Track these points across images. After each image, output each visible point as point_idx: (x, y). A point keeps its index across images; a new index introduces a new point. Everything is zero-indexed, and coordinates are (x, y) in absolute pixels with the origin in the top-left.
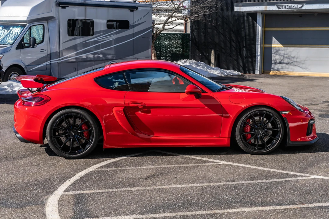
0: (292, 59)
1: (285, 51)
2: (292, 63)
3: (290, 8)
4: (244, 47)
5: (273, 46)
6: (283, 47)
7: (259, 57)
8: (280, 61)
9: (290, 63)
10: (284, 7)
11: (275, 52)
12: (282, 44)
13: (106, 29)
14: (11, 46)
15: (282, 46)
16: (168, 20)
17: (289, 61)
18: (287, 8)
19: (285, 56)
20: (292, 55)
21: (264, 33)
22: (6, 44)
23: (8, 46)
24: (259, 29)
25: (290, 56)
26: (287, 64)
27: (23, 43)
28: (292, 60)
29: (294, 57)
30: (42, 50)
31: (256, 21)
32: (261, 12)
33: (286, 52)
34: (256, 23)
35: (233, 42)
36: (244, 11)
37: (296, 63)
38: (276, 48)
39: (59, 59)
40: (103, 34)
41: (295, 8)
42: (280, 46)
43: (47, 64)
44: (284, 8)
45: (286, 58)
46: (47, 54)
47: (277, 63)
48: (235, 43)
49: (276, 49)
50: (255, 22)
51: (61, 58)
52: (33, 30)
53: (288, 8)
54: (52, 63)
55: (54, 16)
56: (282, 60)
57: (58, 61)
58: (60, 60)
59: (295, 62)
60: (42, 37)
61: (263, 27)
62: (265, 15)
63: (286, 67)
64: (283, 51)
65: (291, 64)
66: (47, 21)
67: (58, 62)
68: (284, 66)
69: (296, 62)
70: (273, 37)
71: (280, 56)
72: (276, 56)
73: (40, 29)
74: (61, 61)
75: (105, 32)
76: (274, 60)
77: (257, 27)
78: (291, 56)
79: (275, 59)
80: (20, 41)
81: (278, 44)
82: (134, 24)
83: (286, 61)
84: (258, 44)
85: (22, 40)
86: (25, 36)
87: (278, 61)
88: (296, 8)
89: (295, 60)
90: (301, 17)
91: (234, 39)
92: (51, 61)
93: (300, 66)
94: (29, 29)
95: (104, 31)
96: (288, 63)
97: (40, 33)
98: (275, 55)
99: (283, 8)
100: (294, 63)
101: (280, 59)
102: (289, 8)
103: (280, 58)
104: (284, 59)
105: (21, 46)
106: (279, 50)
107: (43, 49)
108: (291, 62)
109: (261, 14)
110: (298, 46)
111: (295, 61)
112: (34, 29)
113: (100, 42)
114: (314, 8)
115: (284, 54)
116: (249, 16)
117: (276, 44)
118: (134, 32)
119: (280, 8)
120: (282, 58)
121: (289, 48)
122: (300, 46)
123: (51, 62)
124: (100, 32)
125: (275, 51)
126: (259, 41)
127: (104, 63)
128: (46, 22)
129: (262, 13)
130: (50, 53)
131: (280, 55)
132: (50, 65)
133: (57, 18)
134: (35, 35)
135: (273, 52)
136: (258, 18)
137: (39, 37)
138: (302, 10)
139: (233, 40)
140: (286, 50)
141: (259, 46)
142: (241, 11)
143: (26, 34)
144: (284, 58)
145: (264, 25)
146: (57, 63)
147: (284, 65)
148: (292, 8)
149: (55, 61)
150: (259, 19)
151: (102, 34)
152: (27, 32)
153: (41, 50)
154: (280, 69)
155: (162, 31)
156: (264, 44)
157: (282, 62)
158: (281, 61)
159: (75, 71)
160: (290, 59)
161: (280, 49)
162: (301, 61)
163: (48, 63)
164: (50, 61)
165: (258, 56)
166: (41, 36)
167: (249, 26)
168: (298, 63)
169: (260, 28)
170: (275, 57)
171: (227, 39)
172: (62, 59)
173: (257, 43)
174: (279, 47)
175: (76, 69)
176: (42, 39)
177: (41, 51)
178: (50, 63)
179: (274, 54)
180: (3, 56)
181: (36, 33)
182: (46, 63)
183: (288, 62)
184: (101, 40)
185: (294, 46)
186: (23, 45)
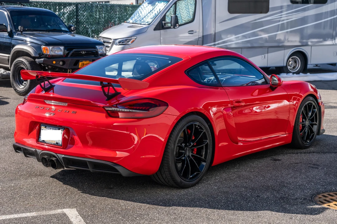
14: (148, 26)
22: (144, 23)
23: (144, 26)
27: (163, 22)
30: (191, 32)
46: (198, 37)
52: (180, 5)
58: (215, 45)
60: (193, 15)
73: (191, 4)
75: (287, 8)
80: (161, 20)
85: (164, 19)
86: (168, 13)
94: (175, 4)
95: (285, 6)
97: (190, 10)
105: (161, 26)
107: (193, 31)
112: (182, 5)
127: (284, 50)
130: (203, 36)
134: (183, 12)
137: (189, 15)
143: (169, 11)
152: (171, 9)
153: (189, 31)
166: (191, 13)
172: (218, 44)
176: (192, 17)
177: (189, 33)
180: (136, 39)
181: (184, 10)
186: (163, 24)
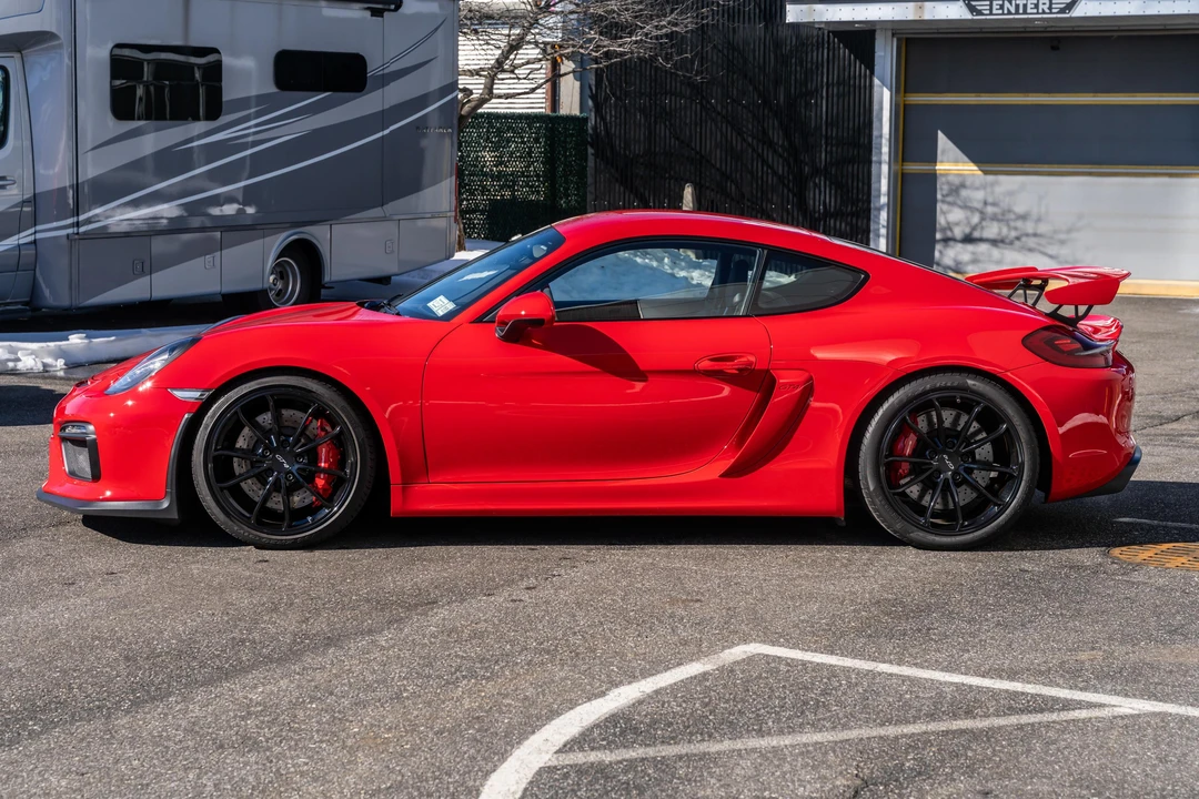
0: (1019, 224)
1: (989, 190)
2: (1018, 238)
3: (1021, 11)
4: (816, 171)
5: (939, 167)
6: (980, 173)
7: (884, 215)
8: (967, 230)
9: (1007, 241)
10: (995, 7)
11: (947, 195)
12: (974, 160)
13: (273, 89)
15: (976, 168)
16: (505, 55)
17: (1005, 231)
18: (1009, 13)
19: (990, 210)
20: (1020, 209)
21: (903, 114)
24: (884, 98)
25: (1010, 211)
26: (994, 242)
28: (1016, 229)
29: (1024, 217)
31: (870, 65)
32: (890, 26)
33: (992, 193)
34: (872, 73)
35: (775, 151)
36: (827, 23)
37: (1031, 242)
38: (950, 178)
39: (75, 219)
40: (258, 114)
41: (1044, 12)
42: (969, 168)
43: (21, 242)
44: (994, 12)
45: (994, 218)
46: (20, 199)
47: (954, 240)
48: (781, 156)
49: (948, 183)
50: (866, 67)
51: (82, 218)
53: (1013, 11)
54: (40, 239)
55: (54, 30)
56: (974, 228)
57: (70, 231)
58: (78, 224)
59: (1027, 235)
61: (897, 91)
62: (907, 39)
63: (990, 256)
64: (977, 189)
65: (1011, 243)
66: (20, 51)
67: (68, 235)
68: (982, 254)
69: (1035, 235)
70: (939, 132)
71: (969, 213)
72: (949, 212)
74: (82, 229)
75: (265, 103)
76: (943, 230)
77: (876, 89)
78: (1015, 213)
79: (948, 223)
81: (956, 161)
82: (386, 71)
83: (992, 230)
84: (880, 163)
87: (958, 232)
88: (1047, 11)
89: (1029, 227)
90: (1054, 48)
91: (777, 137)
92: (39, 228)
93: (1050, 252)
95: (261, 99)
96: (1002, 241)
98: (945, 207)
99: (991, 10)
100: (1024, 239)
101: (969, 223)
102: (1017, 12)
103: (967, 218)
104: (984, 223)
106: (963, 186)
107: (4, 178)
108: (1013, 234)
109: (893, 35)
110: (1046, 168)
111: (1030, 231)
113: (245, 147)
114: (1119, 13)
115: (985, 203)
116: (840, 41)
117: (952, 164)
118: (386, 107)
119: (980, 13)
120: (975, 219)
121: (1002, 178)
122: (1055, 168)
123: (39, 236)
124: (243, 103)
125: (946, 187)
126: (885, 149)
127: (264, 236)
128: (17, 55)
129: (897, 29)
130: (34, 195)
131: (965, 207)
132: (33, 246)
133: (64, 36)
135: (939, 197)
136: (879, 53)
138: (1071, 18)
139: (771, 144)
140: (993, 184)
141: (885, 168)
142: (814, 23)
144: (983, 219)
145: (906, 83)
146: (65, 241)
147: (983, 247)
148: (1029, 11)
149: (53, 230)
150: (885, 55)
151: (253, 110)
154: (967, 264)
155: (482, 102)
156: (903, 161)
157: (976, 234)
158: (971, 234)
159: (143, 273)
160: (1007, 222)
161: (968, 183)
162: (1055, 232)
163: (25, 237)
164: (32, 230)
165: (879, 209)
167: (838, 83)
168: (1043, 241)
169: (887, 94)
170: (950, 216)
171: (750, 139)
172: (89, 221)
173: (874, 158)
174: (961, 175)
175: (147, 269)
178: (31, 238)
179: (943, 202)
182: (16, 237)
183: (999, 238)
184: (250, 139)
185: (1026, 168)
